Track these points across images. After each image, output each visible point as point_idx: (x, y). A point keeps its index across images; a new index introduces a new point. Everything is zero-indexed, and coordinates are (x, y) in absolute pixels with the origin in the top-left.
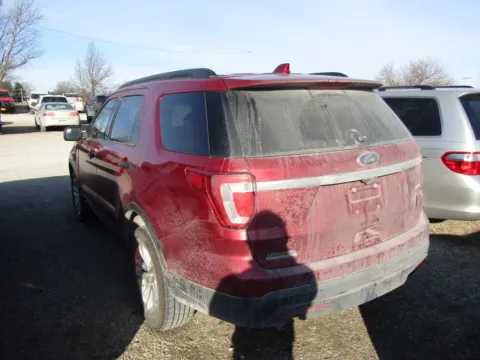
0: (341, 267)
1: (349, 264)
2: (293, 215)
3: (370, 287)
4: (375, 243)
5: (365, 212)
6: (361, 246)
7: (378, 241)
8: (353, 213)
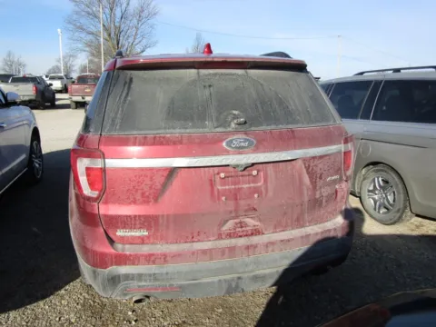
0: (193, 253)
1: (204, 252)
2: (143, 194)
3: (233, 280)
4: (252, 234)
5: (236, 199)
6: (230, 236)
7: (256, 232)
8: (219, 199)
